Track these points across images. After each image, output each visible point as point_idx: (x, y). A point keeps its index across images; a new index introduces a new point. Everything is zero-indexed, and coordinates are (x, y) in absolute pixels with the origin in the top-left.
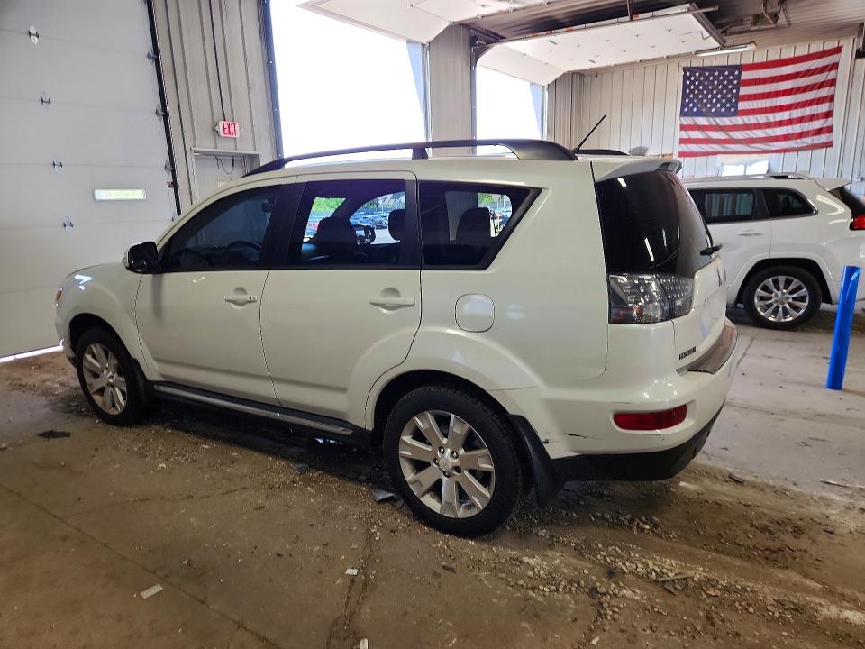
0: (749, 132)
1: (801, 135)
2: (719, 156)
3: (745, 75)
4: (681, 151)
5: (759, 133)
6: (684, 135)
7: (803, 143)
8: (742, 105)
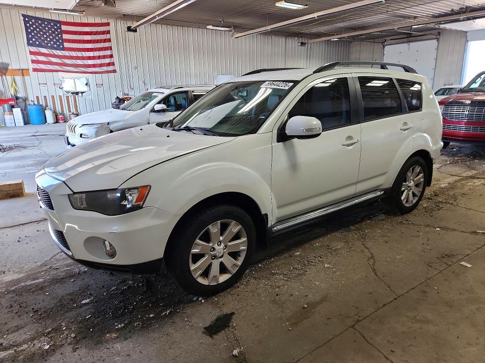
0: (74, 61)
1: (101, 65)
2: (59, 73)
3: (64, 28)
4: (34, 67)
5: (80, 62)
6: (34, 58)
7: (103, 69)
8: (66, 45)
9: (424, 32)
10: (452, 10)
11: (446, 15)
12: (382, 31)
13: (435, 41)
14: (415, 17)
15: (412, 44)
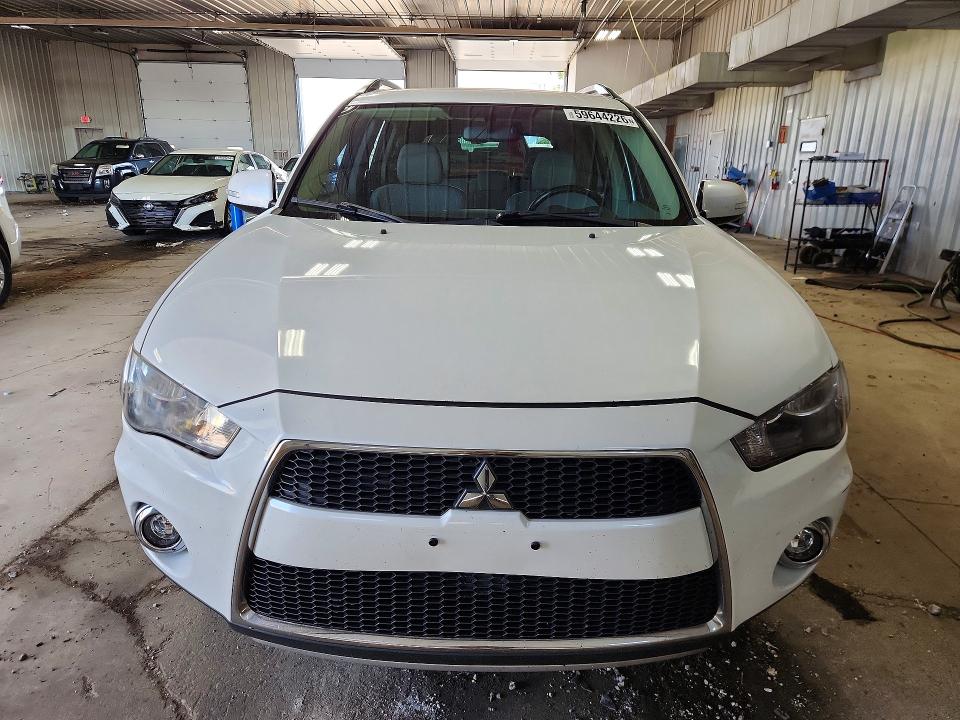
9: (224, 47)
10: (284, 14)
11: (273, 20)
12: (139, 29)
13: (240, 68)
14: (217, 13)
15: (196, 67)
